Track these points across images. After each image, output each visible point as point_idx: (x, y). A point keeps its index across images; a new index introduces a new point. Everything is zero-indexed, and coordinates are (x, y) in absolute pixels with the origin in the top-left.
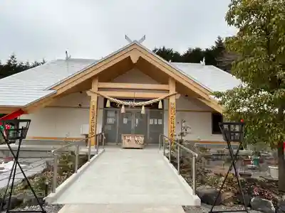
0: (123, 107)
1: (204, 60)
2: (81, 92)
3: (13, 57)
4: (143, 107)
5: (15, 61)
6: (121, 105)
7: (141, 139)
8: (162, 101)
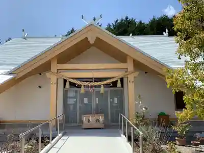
0: (83, 87)
1: (167, 31)
2: (40, 74)
4: (102, 87)
6: (81, 85)
8: (121, 79)
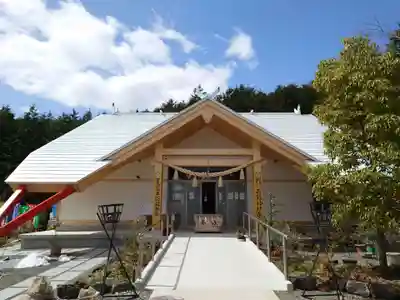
0: (195, 179)
1: (299, 107)
2: (140, 161)
3: (33, 108)
4: (220, 179)
5: (36, 114)
6: (193, 177)
7: (219, 220)
8: (245, 169)
